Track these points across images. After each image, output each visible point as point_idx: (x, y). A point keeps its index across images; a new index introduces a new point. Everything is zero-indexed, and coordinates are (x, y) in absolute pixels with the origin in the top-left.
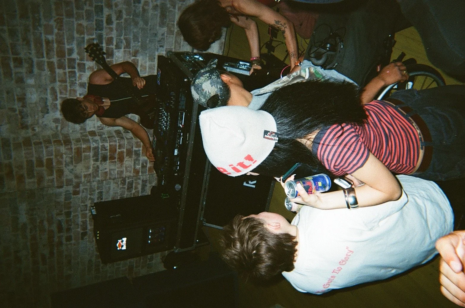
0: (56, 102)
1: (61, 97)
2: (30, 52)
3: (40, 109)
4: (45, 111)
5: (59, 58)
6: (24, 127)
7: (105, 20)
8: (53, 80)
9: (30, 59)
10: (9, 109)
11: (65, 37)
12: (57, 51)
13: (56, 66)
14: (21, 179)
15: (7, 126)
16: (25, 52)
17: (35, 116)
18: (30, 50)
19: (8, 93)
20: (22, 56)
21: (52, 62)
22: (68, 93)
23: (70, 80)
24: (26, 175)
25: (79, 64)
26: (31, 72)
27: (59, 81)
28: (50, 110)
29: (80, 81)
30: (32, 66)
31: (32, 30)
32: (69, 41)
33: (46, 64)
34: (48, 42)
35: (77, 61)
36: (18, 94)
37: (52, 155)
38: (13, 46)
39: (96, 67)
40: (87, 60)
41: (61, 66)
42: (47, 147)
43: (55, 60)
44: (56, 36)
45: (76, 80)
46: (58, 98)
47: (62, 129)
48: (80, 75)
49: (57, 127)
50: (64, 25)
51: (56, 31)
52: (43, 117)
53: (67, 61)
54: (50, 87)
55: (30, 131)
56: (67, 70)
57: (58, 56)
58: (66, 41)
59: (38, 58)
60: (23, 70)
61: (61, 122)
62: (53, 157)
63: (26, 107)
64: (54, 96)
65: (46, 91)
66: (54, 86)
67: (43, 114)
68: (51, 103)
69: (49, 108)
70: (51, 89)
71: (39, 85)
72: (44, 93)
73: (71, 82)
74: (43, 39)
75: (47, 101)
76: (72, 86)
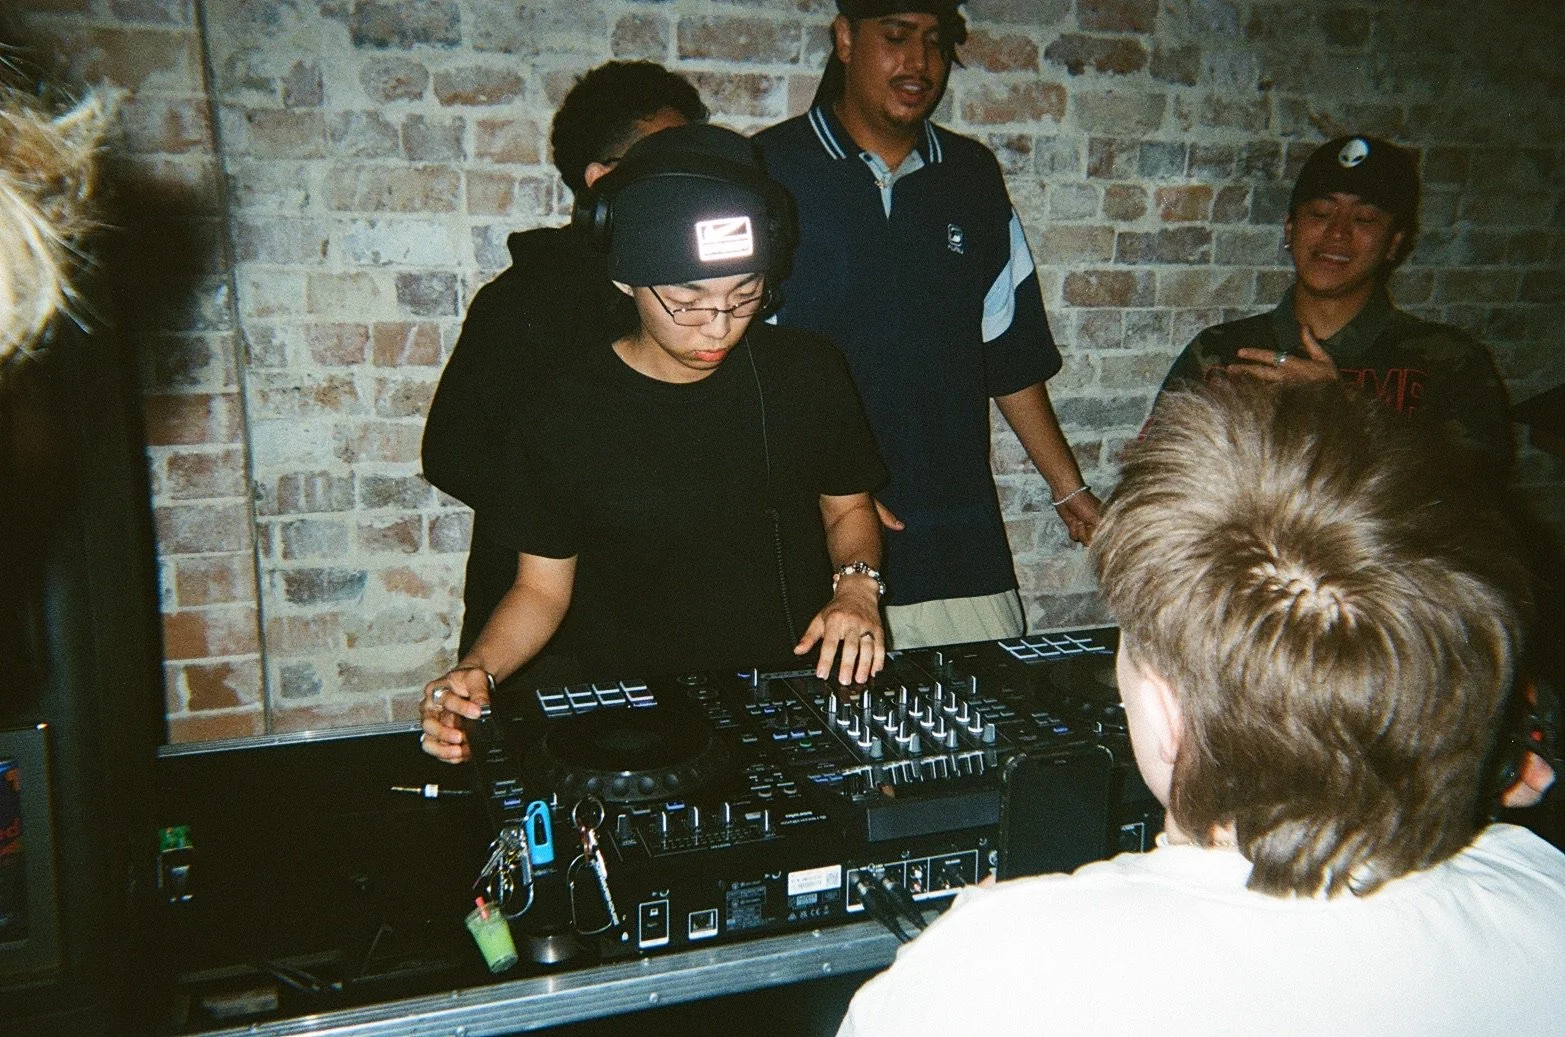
0: (429, 95)
1: (462, 128)
4: (374, 29)
8: (557, 94)
22: (488, 165)
28: (379, 54)
31: (808, 20)
34: (756, 88)
45: (565, 211)
46: (458, 109)
49: (261, 85)
52: (327, 11)
54: (525, 73)
59: (680, 26)
61: (298, 111)
64: (469, 88)
65: (501, 49)
66: (528, 95)
67: (345, 10)
68: (426, 64)
69: (393, 52)
70: (509, 74)
71: (533, 15)
72: (488, 35)
73: (555, 188)
74: (773, 69)
75: (439, 45)
76: (529, 189)
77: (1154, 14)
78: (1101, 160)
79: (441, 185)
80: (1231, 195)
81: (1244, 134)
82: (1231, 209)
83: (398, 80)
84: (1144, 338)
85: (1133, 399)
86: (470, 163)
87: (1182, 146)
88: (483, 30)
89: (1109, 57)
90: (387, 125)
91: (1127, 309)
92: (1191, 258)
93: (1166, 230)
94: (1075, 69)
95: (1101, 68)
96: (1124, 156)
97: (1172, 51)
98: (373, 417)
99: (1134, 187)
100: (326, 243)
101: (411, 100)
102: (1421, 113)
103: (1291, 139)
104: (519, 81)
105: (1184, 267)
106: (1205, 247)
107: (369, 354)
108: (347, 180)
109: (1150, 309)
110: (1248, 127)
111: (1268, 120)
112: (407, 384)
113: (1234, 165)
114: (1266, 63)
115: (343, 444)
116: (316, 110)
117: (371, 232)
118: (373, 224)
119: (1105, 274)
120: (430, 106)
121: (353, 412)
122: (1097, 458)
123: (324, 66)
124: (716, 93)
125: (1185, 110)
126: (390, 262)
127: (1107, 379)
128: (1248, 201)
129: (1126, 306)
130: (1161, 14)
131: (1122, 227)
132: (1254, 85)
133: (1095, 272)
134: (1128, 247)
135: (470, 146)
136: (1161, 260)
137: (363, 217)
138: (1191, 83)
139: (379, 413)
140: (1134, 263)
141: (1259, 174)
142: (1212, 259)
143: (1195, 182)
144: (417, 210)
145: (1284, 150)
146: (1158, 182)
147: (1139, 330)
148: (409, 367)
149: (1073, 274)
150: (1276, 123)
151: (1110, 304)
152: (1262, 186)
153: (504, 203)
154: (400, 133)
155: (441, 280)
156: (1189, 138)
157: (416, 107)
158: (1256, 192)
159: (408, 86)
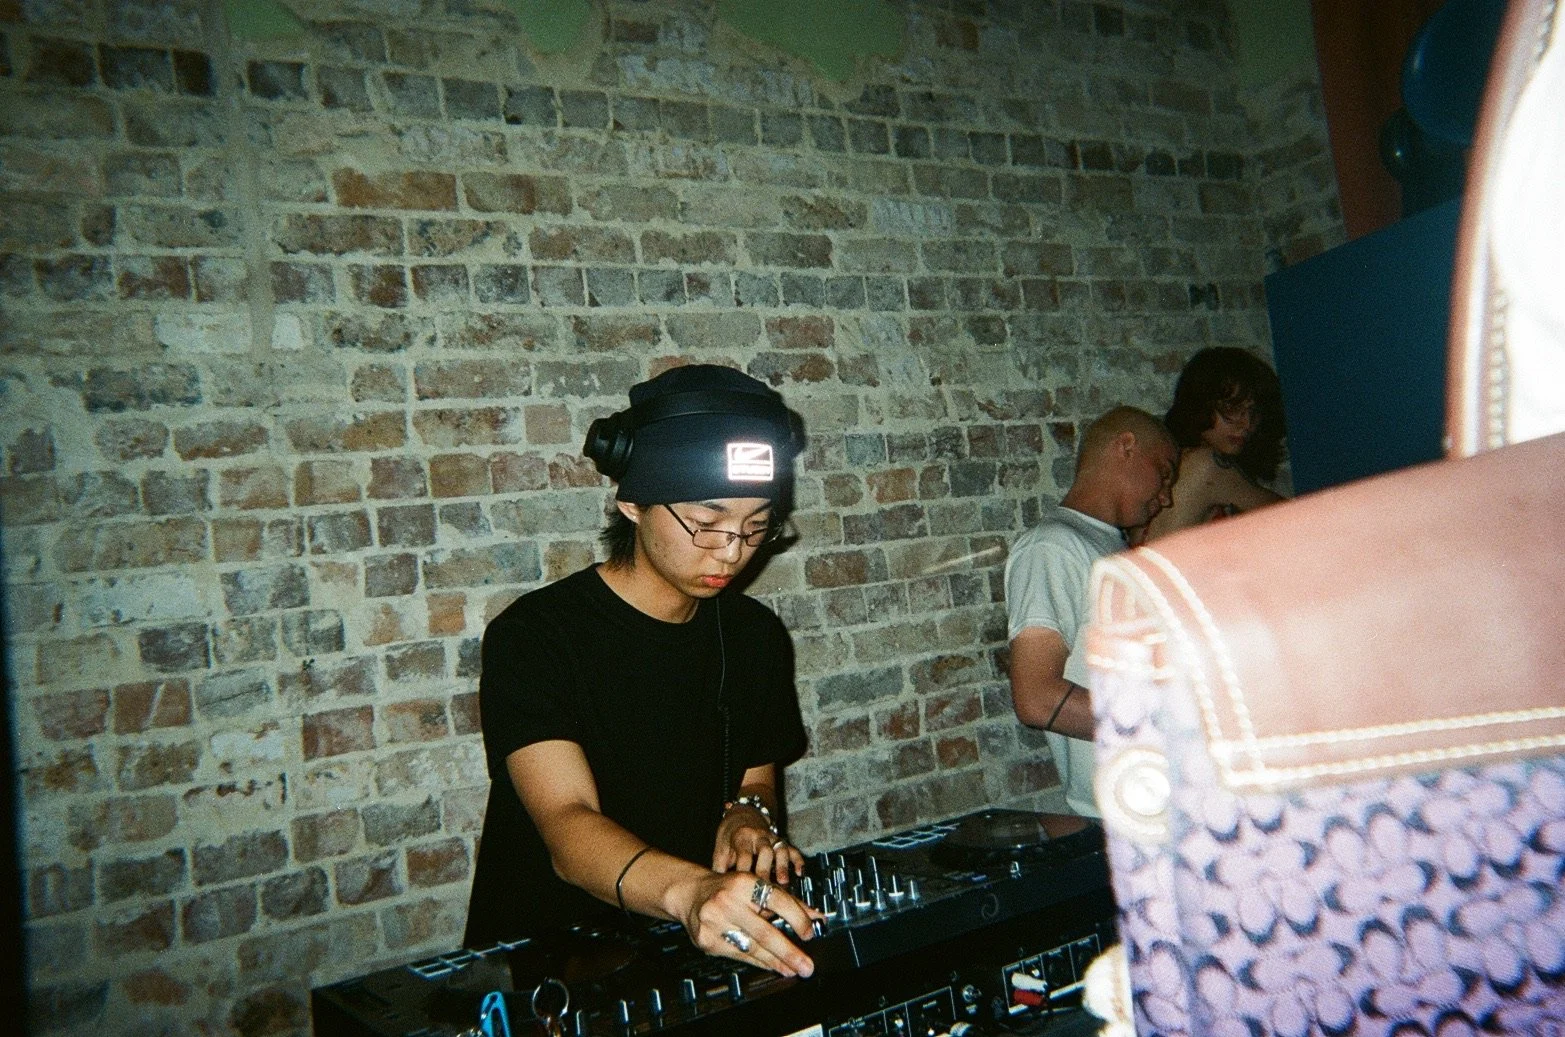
0: (170, 451)
1: (206, 480)
2: (440, 342)
3: (118, 364)
4: (108, 395)
5: (426, 467)
8: (302, 440)
9: (407, 336)
10: (110, 213)
11: (527, 495)
12: (456, 458)
13: (383, 453)
16: (438, 320)
17: (68, 335)
18: (450, 341)
19: (213, 219)
20: (413, 306)
21: (402, 435)
22: (234, 513)
23: (321, 518)
25: (408, 560)
26: (341, 338)
27: (306, 468)
28: (115, 416)
29: (312, 573)
30: (373, 343)
31: (535, 357)
32: (513, 513)
33: (392, 407)
34: (495, 419)
35: (421, 552)
36: (208, 267)
38: (456, 276)
39: (396, 648)
40: (433, 600)
41: (386, 476)
43: (418, 448)
44: (527, 454)
45: (318, 550)
46: (201, 462)
48: (348, 574)
50: (578, 490)
51: (548, 454)
52: (59, 381)
53: (419, 502)
54: (267, 423)
56: (372, 507)
57: (435, 463)
58: (514, 496)
59: (416, 371)
60: (346, 304)
61: (28, 477)
63: (132, 293)
64: (212, 441)
65: (241, 404)
66: (271, 442)
67: (80, 379)
68: (165, 423)
69: (129, 414)
70: (251, 425)
71: (271, 370)
72: (229, 391)
73: (305, 527)
74: (509, 402)
75: (178, 404)
76: (279, 532)
77: (832, 331)
78: (814, 454)
79: (187, 536)
80: (932, 474)
81: (928, 422)
82: (933, 486)
83: (138, 440)
84: (885, 611)
85: (889, 671)
86: (216, 512)
87: (880, 436)
88: (223, 387)
89: (802, 368)
90: (125, 484)
91: (865, 586)
92: (910, 533)
93: (884, 511)
94: (776, 380)
95: (797, 378)
96: (834, 450)
97: (853, 359)
98: (115, 792)
99: (848, 475)
100: (60, 607)
101: (152, 457)
102: (1064, 392)
103: (969, 422)
104: (262, 431)
105: (906, 542)
106: (921, 522)
107: (110, 722)
108: (84, 538)
109: (885, 583)
110: (931, 416)
111: (945, 408)
112: (153, 749)
113: (927, 449)
114: (933, 363)
115: (80, 828)
116: (49, 474)
117: (111, 591)
118: (112, 583)
119: (838, 555)
121: (91, 788)
122: (867, 734)
123: (55, 433)
124: (458, 426)
125: (875, 406)
126: (132, 620)
127: (862, 653)
128: (946, 478)
129: (864, 582)
130: (837, 330)
131: (845, 511)
132: (927, 382)
133: (831, 554)
134: (854, 529)
135: (215, 495)
136: (885, 537)
137: (100, 576)
138: (875, 384)
139: (123, 787)
140: (863, 543)
141: (950, 454)
142: (929, 531)
143: (897, 466)
144: (160, 563)
145: (965, 432)
146: (867, 469)
147: (880, 604)
148: (157, 730)
149: (811, 558)
150: (952, 410)
151: (850, 583)
152: (955, 463)
153: (254, 548)
154: (140, 490)
155: (190, 632)
156: (884, 430)
157: (157, 464)
158: (950, 468)
159: (147, 445)
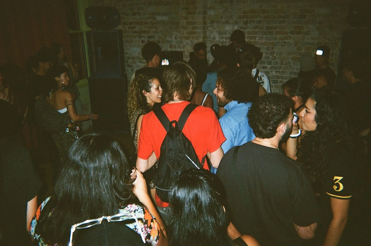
3: (221, 31)
4: (220, 33)
6: (212, 22)
7: (265, 65)
9: (247, 29)
14: (186, 18)
15: (213, 14)
16: (251, 26)
18: (252, 29)
19: (231, 16)
20: (249, 25)
24: (188, 20)
31: (261, 31)
34: (255, 37)
36: (230, 21)
37: (198, 34)
38: (253, 21)
42: (202, 32)
47: (209, 41)
51: (260, 42)
52: (217, 32)
55: (209, 25)
62: (197, 35)
63: (223, 24)
74: (257, 35)
78: (296, 44)
81: (317, 41)
94: (293, 34)
114: (320, 33)
120: (224, 40)
125: (308, 38)
131: (299, 52)
135: (227, 43)
138: (309, 35)
159: (222, 38)
